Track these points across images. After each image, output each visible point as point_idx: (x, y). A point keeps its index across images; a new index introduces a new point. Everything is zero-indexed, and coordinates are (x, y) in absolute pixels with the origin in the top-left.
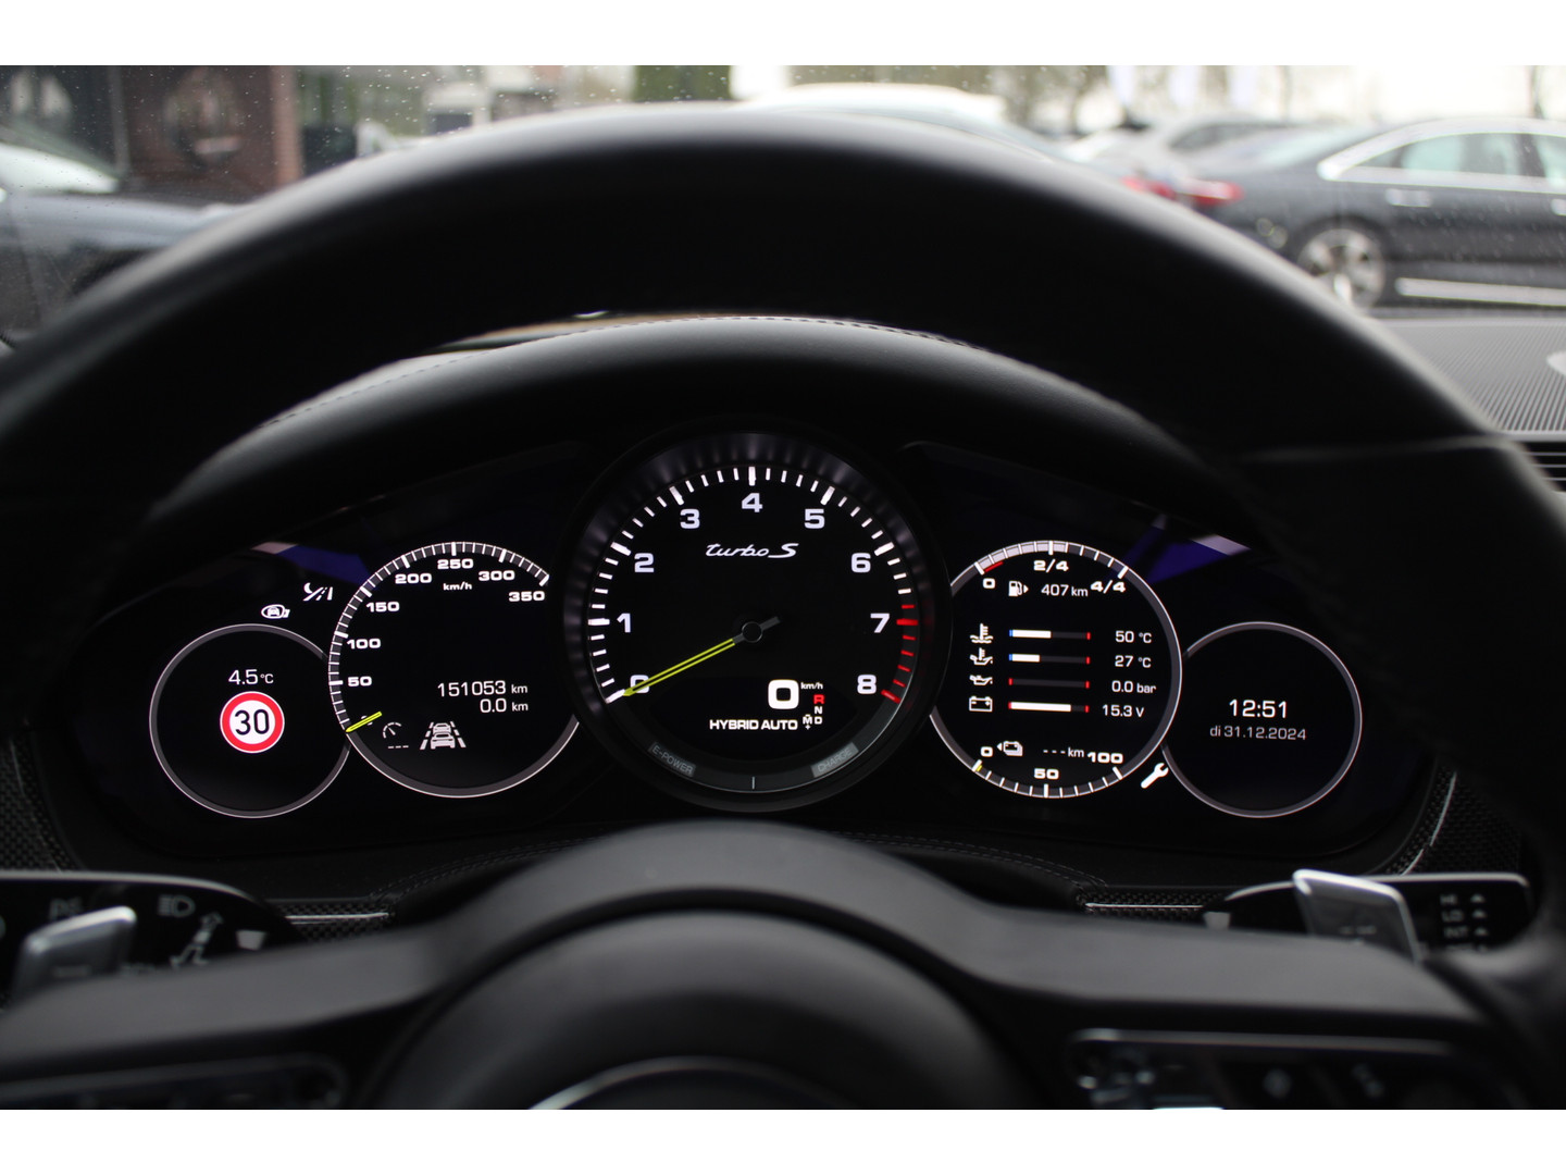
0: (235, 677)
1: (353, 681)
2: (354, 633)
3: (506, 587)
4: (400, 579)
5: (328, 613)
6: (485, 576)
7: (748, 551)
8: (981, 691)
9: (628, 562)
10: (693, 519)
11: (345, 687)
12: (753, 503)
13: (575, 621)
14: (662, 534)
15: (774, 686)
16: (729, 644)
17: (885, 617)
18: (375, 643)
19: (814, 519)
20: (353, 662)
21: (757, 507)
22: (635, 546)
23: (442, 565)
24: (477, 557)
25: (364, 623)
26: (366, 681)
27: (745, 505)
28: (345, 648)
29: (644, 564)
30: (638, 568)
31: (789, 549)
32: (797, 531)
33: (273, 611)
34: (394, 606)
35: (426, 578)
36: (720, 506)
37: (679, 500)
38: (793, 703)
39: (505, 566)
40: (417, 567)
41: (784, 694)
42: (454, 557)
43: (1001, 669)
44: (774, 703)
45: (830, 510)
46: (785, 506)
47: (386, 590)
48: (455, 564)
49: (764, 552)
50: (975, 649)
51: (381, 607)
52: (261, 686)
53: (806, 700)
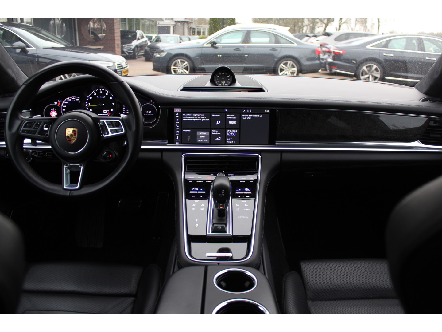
0: (52, 109)
1: (63, 110)
2: (64, 105)
3: (78, 101)
4: (68, 100)
5: (61, 103)
6: (76, 100)
7: (101, 97)
8: (124, 111)
9: (89, 98)
10: (95, 94)
11: (63, 111)
12: (101, 92)
13: (84, 104)
14: (92, 95)
15: (104, 111)
16: (98, 105)
17: (114, 103)
18: (66, 106)
19: (107, 94)
20: (63, 108)
21: (101, 93)
22: (90, 97)
23: (72, 99)
24: (75, 98)
25: (64, 104)
26: (65, 110)
27: (100, 92)
28: (63, 107)
29: (91, 98)
30: (90, 99)
31: (104, 97)
32: (105, 95)
33: (56, 103)
34: (67, 103)
35: (71, 100)
36: (98, 92)
37: (94, 92)
38: (106, 112)
39: (78, 99)
40: (70, 99)
41: (105, 111)
42: (73, 98)
44: (104, 112)
45: (108, 93)
46: (104, 92)
47: (67, 101)
48: (73, 99)
49: (102, 97)
50: (123, 107)
51: (66, 103)
52: (54, 110)
53: (107, 112)
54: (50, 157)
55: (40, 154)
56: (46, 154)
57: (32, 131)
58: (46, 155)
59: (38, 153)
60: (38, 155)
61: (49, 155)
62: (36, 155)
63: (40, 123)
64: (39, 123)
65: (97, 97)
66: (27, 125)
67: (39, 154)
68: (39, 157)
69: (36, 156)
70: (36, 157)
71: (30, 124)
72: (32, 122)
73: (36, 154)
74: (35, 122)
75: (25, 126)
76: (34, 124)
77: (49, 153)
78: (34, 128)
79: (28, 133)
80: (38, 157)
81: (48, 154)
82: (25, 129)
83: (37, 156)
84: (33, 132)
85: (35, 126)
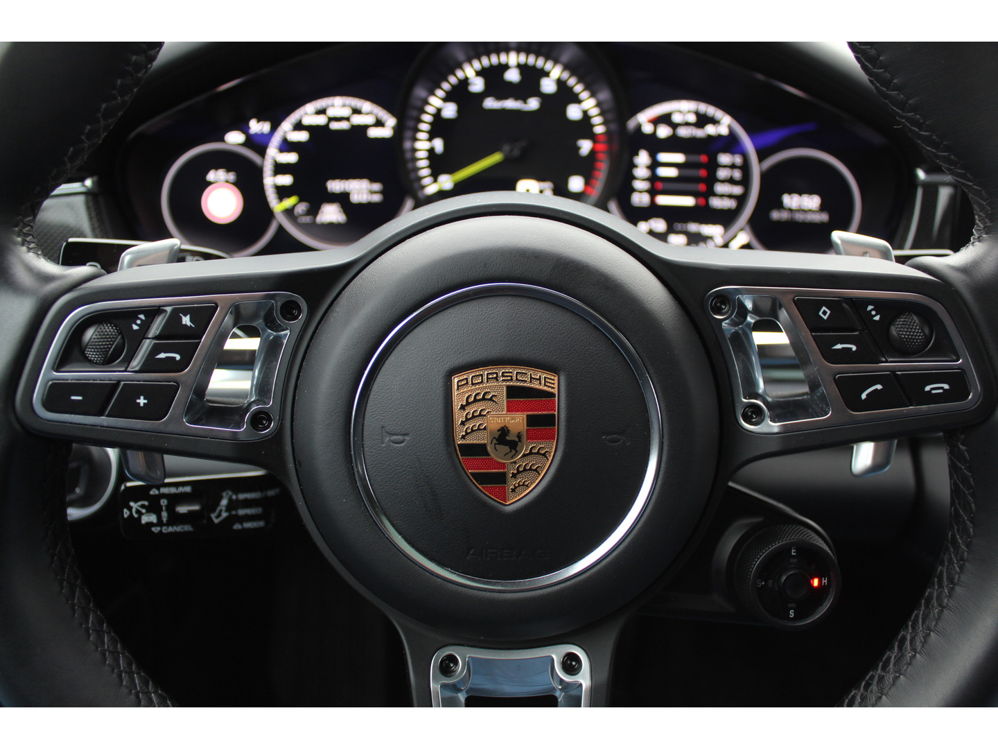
0: (212, 176)
1: (280, 180)
2: (281, 150)
3: (368, 126)
4: (307, 120)
5: (265, 139)
6: (356, 120)
7: (510, 104)
8: (641, 191)
9: (439, 110)
10: (477, 85)
11: (275, 184)
12: (512, 75)
13: (409, 145)
14: (460, 94)
17: (588, 144)
18: (293, 158)
19: (548, 86)
20: (280, 169)
21: (515, 78)
22: (444, 100)
23: (331, 112)
24: (351, 108)
25: (287, 146)
26: (287, 180)
27: (508, 76)
28: (275, 160)
29: (449, 110)
30: (446, 113)
31: (534, 104)
32: (535, 91)
33: (234, 137)
34: (303, 136)
35: (322, 120)
37: (470, 73)
39: (368, 114)
40: (317, 113)
42: (338, 106)
43: (653, 178)
45: (558, 81)
47: (299, 126)
48: (339, 112)
49: (519, 105)
50: (638, 166)
51: (295, 136)
52: (227, 182)
54: (248, 525)
55: (182, 509)
56: (224, 502)
57: (134, 390)
58: (220, 515)
59: (164, 502)
60: (164, 515)
61: (241, 512)
62: (153, 518)
63: (203, 315)
64: (186, 320)
65: (490, 103)
66: (90, 334)
67: (171, 509)
68: (171, 529)
69: (150, 524)
70: (155, 530)
71: (109, 329)
72: (132, 314)
73: (150, 510)
74: (153, 312)
75: (73, 352)
76: (146, 326)
77: (242, 496)
78: (151, 365)
79: (100, 413)
80: (165, 530)
81: (232, 506)
82: (70, 375)
83: (160, 523)
84: (142, 401)
85: (156, 349)
